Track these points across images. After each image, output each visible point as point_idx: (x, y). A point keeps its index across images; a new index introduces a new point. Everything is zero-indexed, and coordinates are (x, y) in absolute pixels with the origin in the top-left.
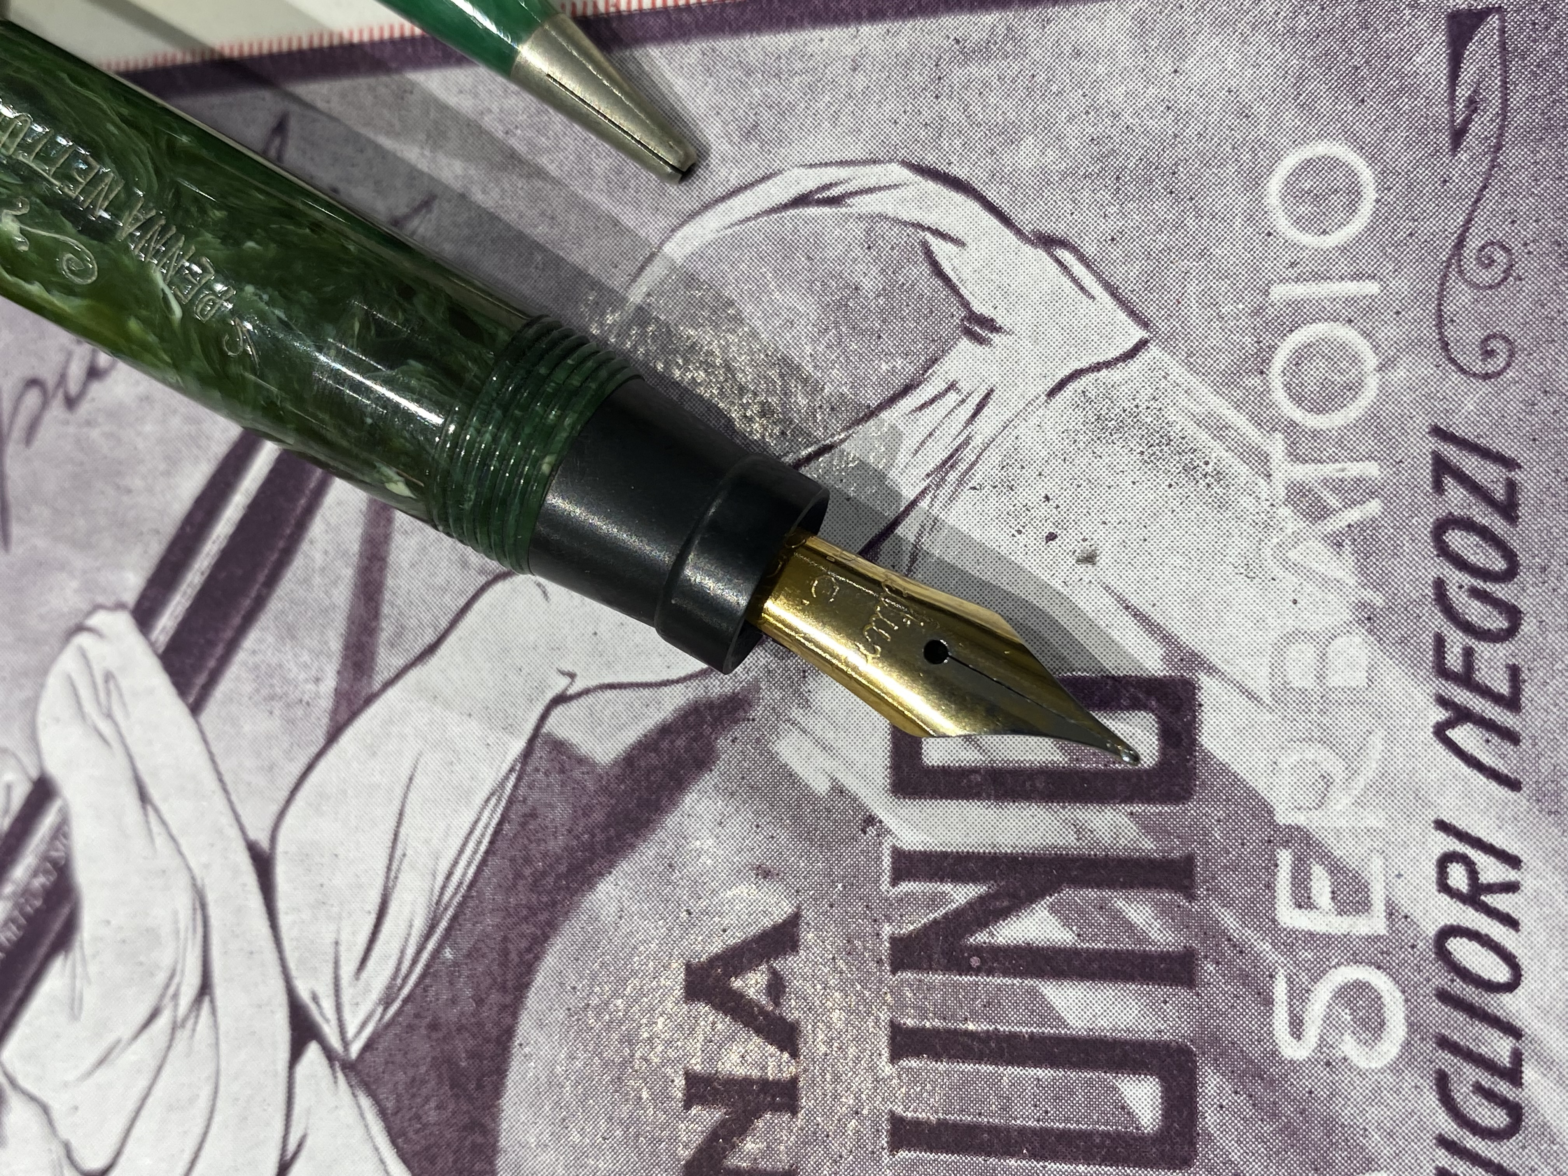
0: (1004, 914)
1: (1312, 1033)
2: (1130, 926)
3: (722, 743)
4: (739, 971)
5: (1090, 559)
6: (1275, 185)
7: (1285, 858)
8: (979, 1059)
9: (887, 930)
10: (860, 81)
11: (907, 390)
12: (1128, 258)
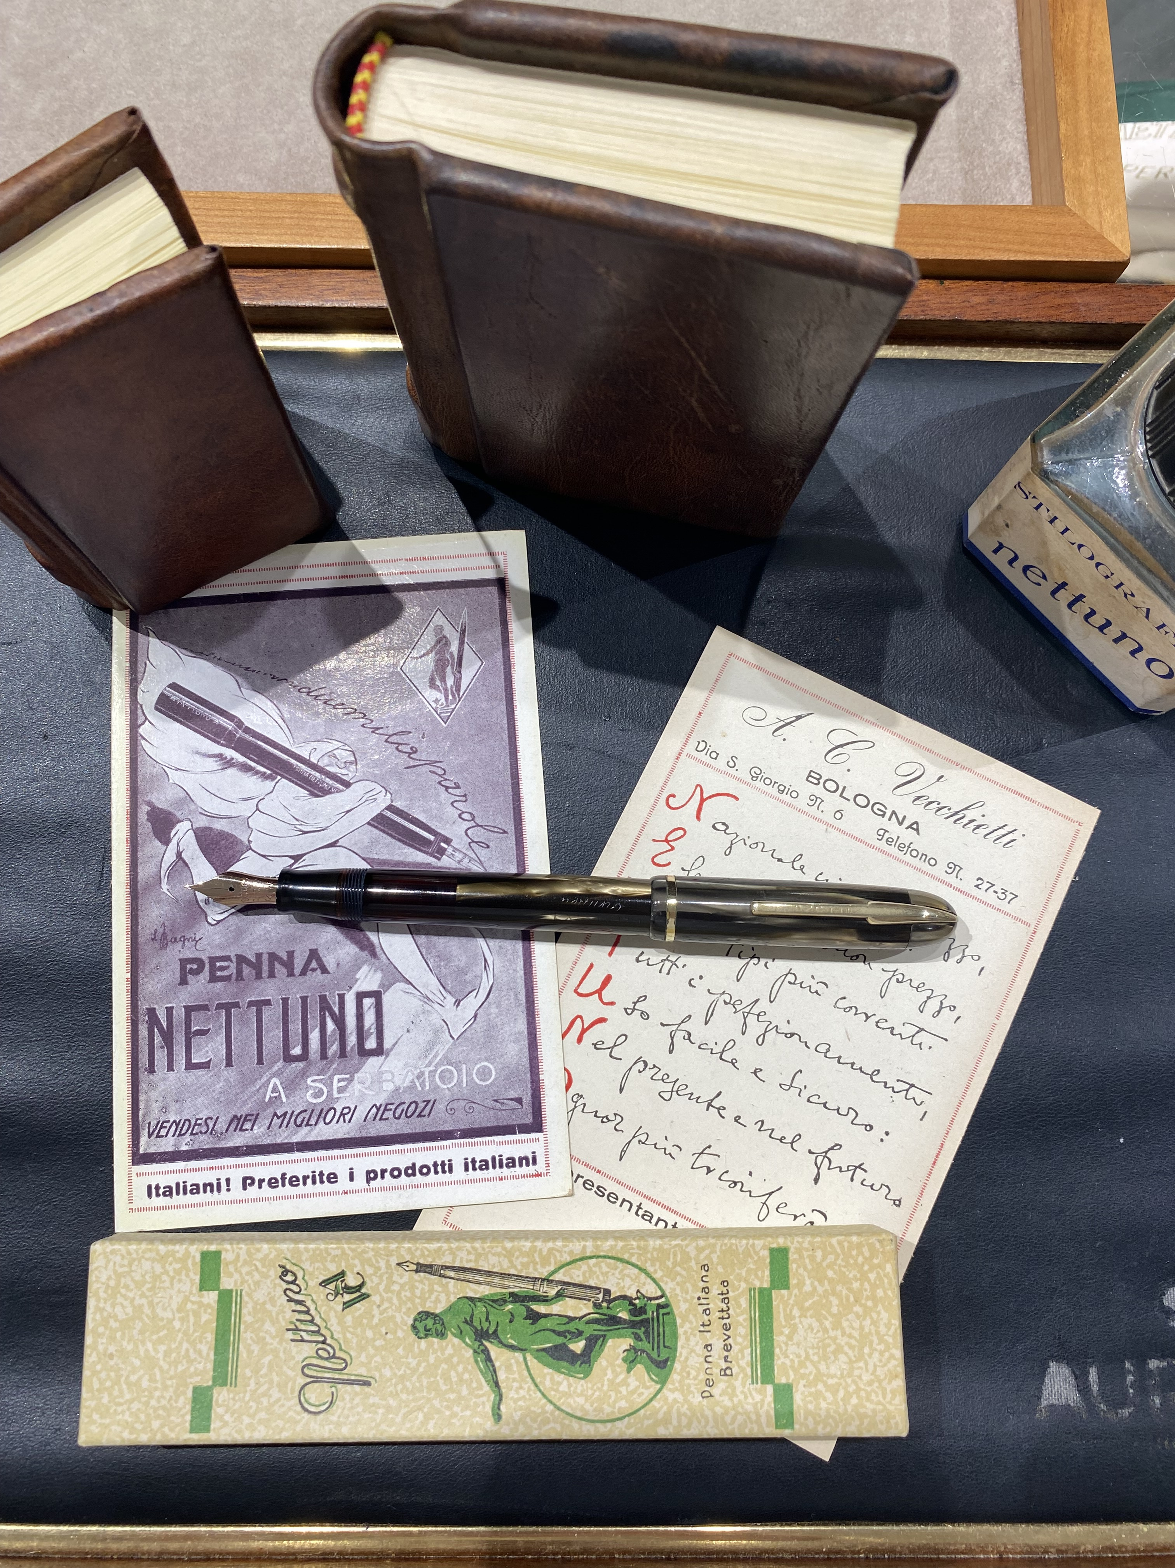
0: (333, 1019)
1: (313, 1084)
2: (332, 1045)
3: (366, 952)
4: (316, 960)
5: (408, 1031)
6: (486, 1064)
7: (348, 1076)
8: (302, 1016)
9: (327, 993)
10: (511, 972)
11: (444, 988)
12: (472, 1034)
